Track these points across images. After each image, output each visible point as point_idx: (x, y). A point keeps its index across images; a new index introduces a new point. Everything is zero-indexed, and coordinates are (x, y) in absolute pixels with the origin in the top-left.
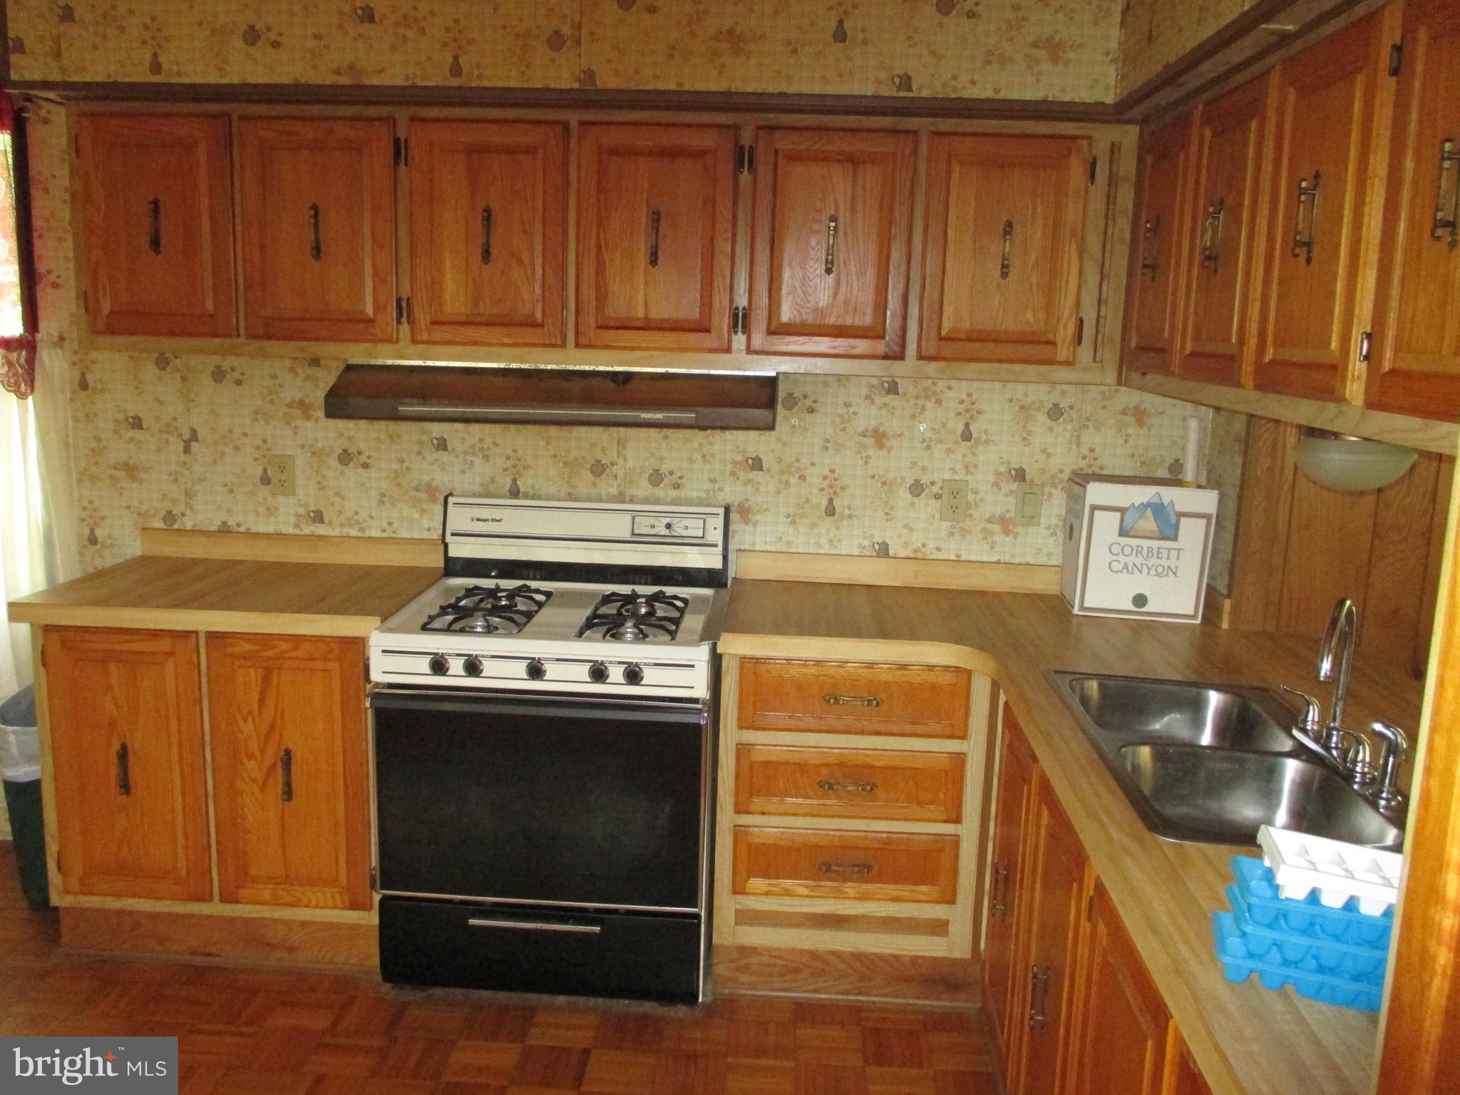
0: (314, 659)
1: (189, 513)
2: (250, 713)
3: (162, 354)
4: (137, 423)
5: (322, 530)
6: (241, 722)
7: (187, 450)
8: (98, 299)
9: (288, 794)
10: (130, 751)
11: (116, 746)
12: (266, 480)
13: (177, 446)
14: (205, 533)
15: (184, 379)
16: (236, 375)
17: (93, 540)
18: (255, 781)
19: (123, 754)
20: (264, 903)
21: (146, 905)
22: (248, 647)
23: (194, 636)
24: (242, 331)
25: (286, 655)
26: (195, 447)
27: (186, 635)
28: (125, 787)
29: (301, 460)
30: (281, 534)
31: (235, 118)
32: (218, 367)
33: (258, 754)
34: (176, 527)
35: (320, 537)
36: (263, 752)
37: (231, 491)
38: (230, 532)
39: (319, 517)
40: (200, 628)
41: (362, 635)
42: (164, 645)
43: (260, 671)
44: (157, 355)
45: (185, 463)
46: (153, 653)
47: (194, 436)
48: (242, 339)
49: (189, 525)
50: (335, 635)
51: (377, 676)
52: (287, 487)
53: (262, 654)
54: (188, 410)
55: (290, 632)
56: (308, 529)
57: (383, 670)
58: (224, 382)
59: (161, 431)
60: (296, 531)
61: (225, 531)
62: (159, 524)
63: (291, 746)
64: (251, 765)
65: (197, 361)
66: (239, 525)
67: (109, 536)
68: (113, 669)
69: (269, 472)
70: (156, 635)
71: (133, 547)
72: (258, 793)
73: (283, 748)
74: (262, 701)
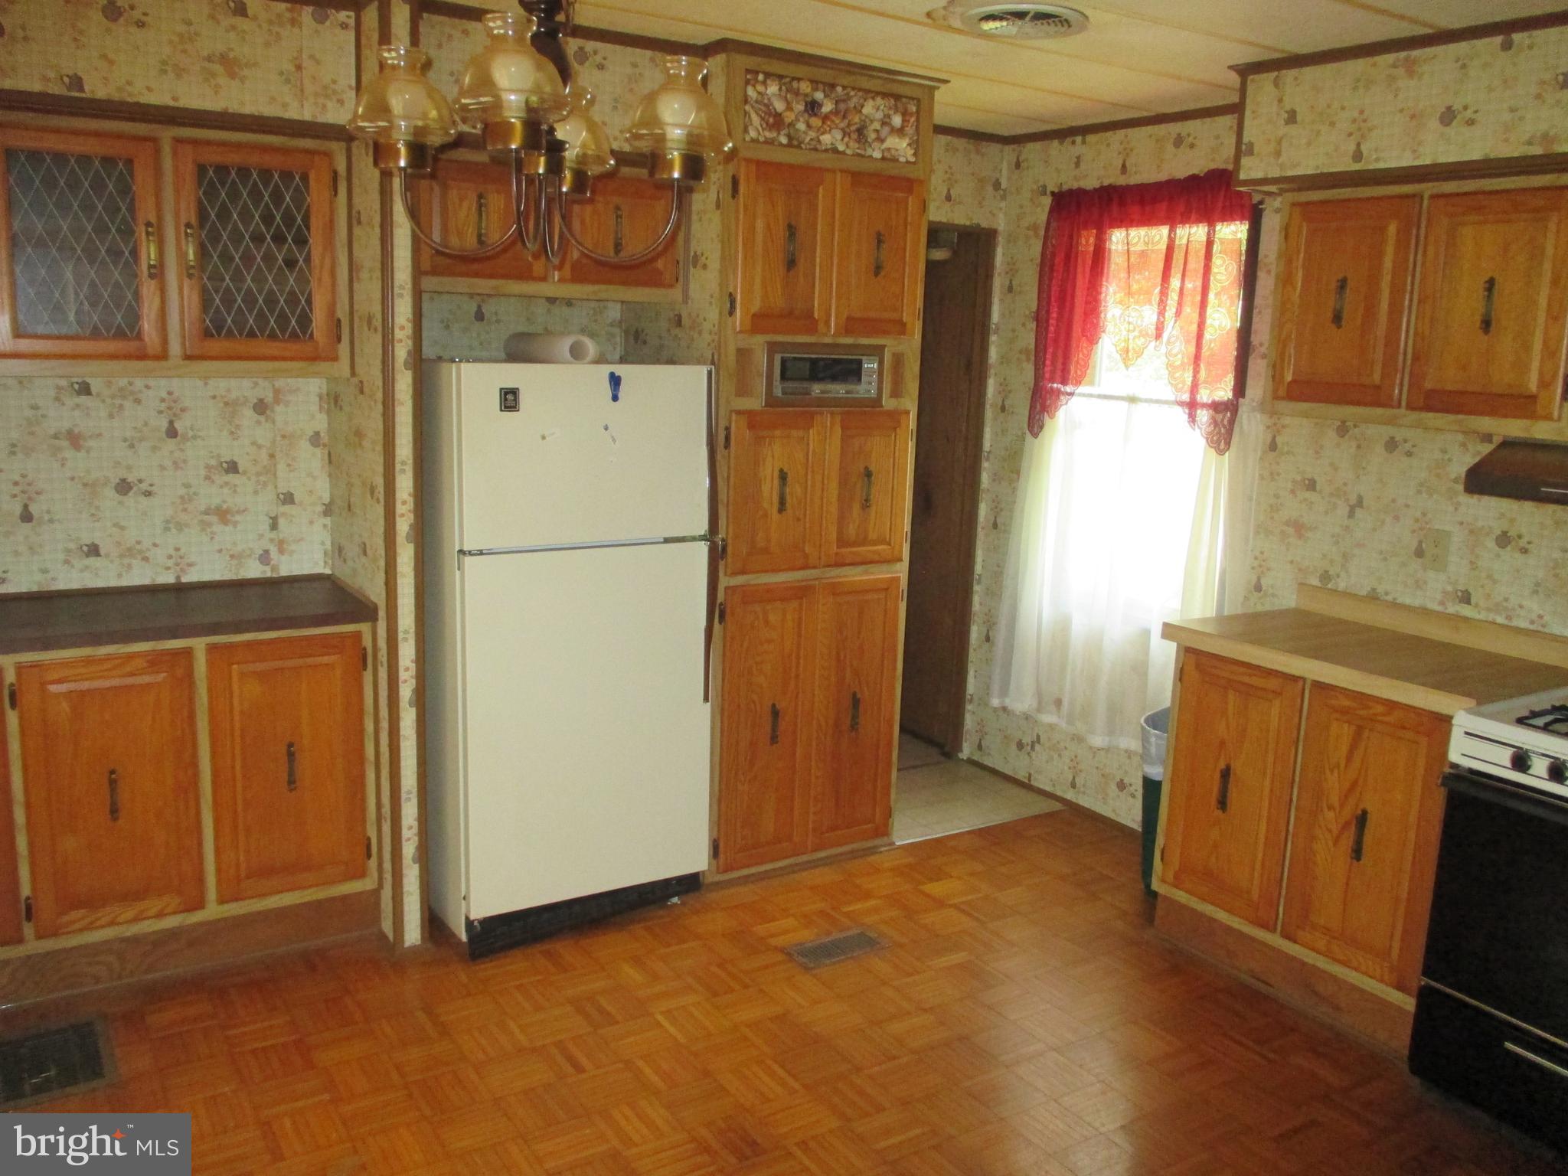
0: (1404, 728)
1: (1343, 574)
2: (1338, 766)
3: (1344, 422)
4: (1311, 485)
5: (1466, 611)
6: (1328, 772)
7: (1351, 514)
8: (1283, 369)
9: (1357, 852)
10: (1232, 772)
11: (1222, 765)
12: (1419, 553)
13: (1343, 510)
14: (1353, 596)
15: (1359, 447)
16: (1408, 446)
17: (1258, 588)
18: (1330, 831)
19: (1226, 774)
20: (1319, 952)
21: (1222, 916)
22: (1346, 703)
23: (1300, 684)
24: (1404, 403)
25: (1380, 718)
26: (1359, 512)
27: (1295, 679)
28: (1223, 803)
29: (1458, 538)
30: (1426, 609)
31: (1426, 196)
32: (1392, 438)
33: (1337, 805)
34: (1329, 586)
35: (1466, 619)
36: (1342, 806)
37: (1385, 559)
38: (1378, 599)
39: (1466, 598)
40: (1306, 675)
41: (1451, 713)
42: (1273, 684)
43: (1353, 728)
44: (1339, 423)
45: (1347, 527)
46: (1264, 690)
47: (1360, 502)
48: (1403, 411)
49: (1342, 585)
50: (1427, 708)
51: (1454, 756)
52: (1439, 563)
53: (1358, 712)
54: (1358, 477)
55: (1385, 696)
56: (1453, 608)
57: (1462, 752)
58: (1395, 453)
59: (1332, 495)
60: (1439, 608)
61: (1373, 597)
62: (1315, 582)
63: (1369, 809)
64: (1330, 815)
65: (1372, 430)
66: (1387, 594)
67: (1272, 587)
68: (1231, 696)
69: (1424, 545)
70: (1270, 674)
71: (1289, 600)
72: (1331, 843)
73: (1361, 807)
74: (1349, 758)
